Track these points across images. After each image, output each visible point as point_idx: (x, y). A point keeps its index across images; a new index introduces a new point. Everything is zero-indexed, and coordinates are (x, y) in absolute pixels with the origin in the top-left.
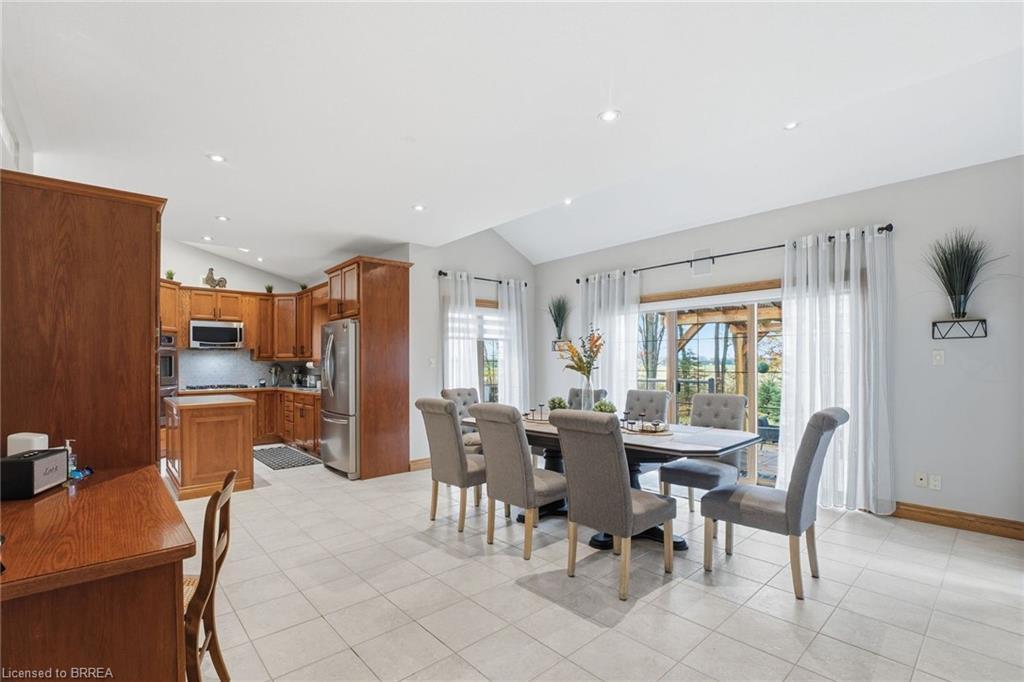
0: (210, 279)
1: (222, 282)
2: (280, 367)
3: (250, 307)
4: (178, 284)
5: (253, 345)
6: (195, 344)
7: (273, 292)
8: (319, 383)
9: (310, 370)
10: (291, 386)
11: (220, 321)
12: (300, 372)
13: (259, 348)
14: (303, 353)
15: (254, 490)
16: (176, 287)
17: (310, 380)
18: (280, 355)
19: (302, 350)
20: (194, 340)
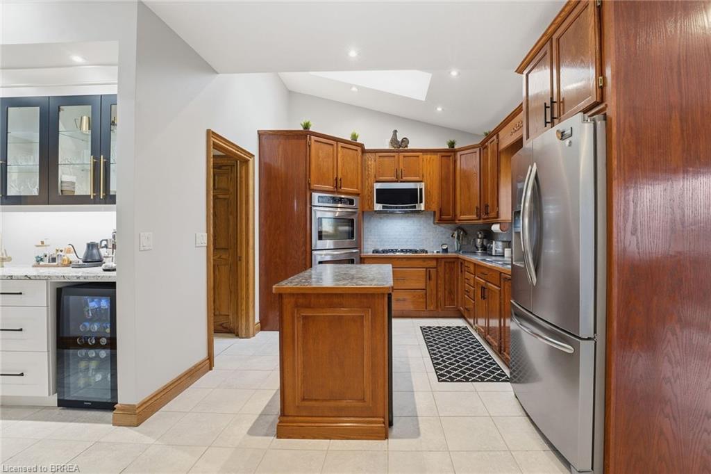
0: (394, 141)
1: (405, 141)
2: (463, 232)
3: (431, 167)
4: (361, 146)
5: (435, 207)
6: (378, 207)
7: (456, 147)
8: (507, 252)
9: (497, 234)
10: (474, 253)
11: (401, 182)
12: (485, 237)
13: (441, 211)
14: (487, 214)
15: (392, 443)
16: (359, 149)
17: (497, 247)
18: (463, 217)
19: (488, 210)
20: (377, 203)
